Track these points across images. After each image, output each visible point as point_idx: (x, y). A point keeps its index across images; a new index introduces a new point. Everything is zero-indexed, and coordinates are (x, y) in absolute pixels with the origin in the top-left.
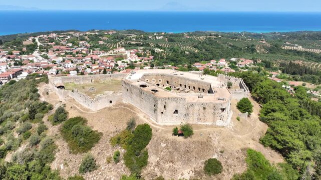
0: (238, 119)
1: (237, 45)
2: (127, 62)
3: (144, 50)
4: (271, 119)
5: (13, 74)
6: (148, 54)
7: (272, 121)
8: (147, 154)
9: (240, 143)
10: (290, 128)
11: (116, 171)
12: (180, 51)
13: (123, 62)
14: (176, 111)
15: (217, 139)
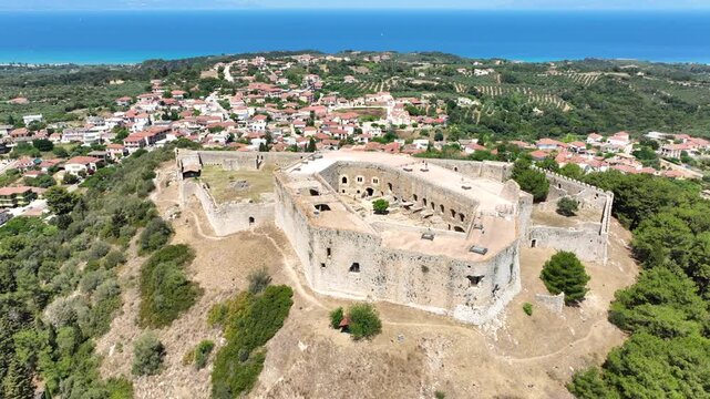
0: (527, 310)
1: (688, 98)
2: (382, 127)
3: (433, 100)
4: (641, 323)
5: (150, 138)
6: (438, 111)
7: (642, 328)
8: (262, 361)
9: (501, 379)
10: (672, 364)
11: (192, 386)
12: (519, 107)
13: (374, 125)
14: (355, 267)
15: (441, 355)
